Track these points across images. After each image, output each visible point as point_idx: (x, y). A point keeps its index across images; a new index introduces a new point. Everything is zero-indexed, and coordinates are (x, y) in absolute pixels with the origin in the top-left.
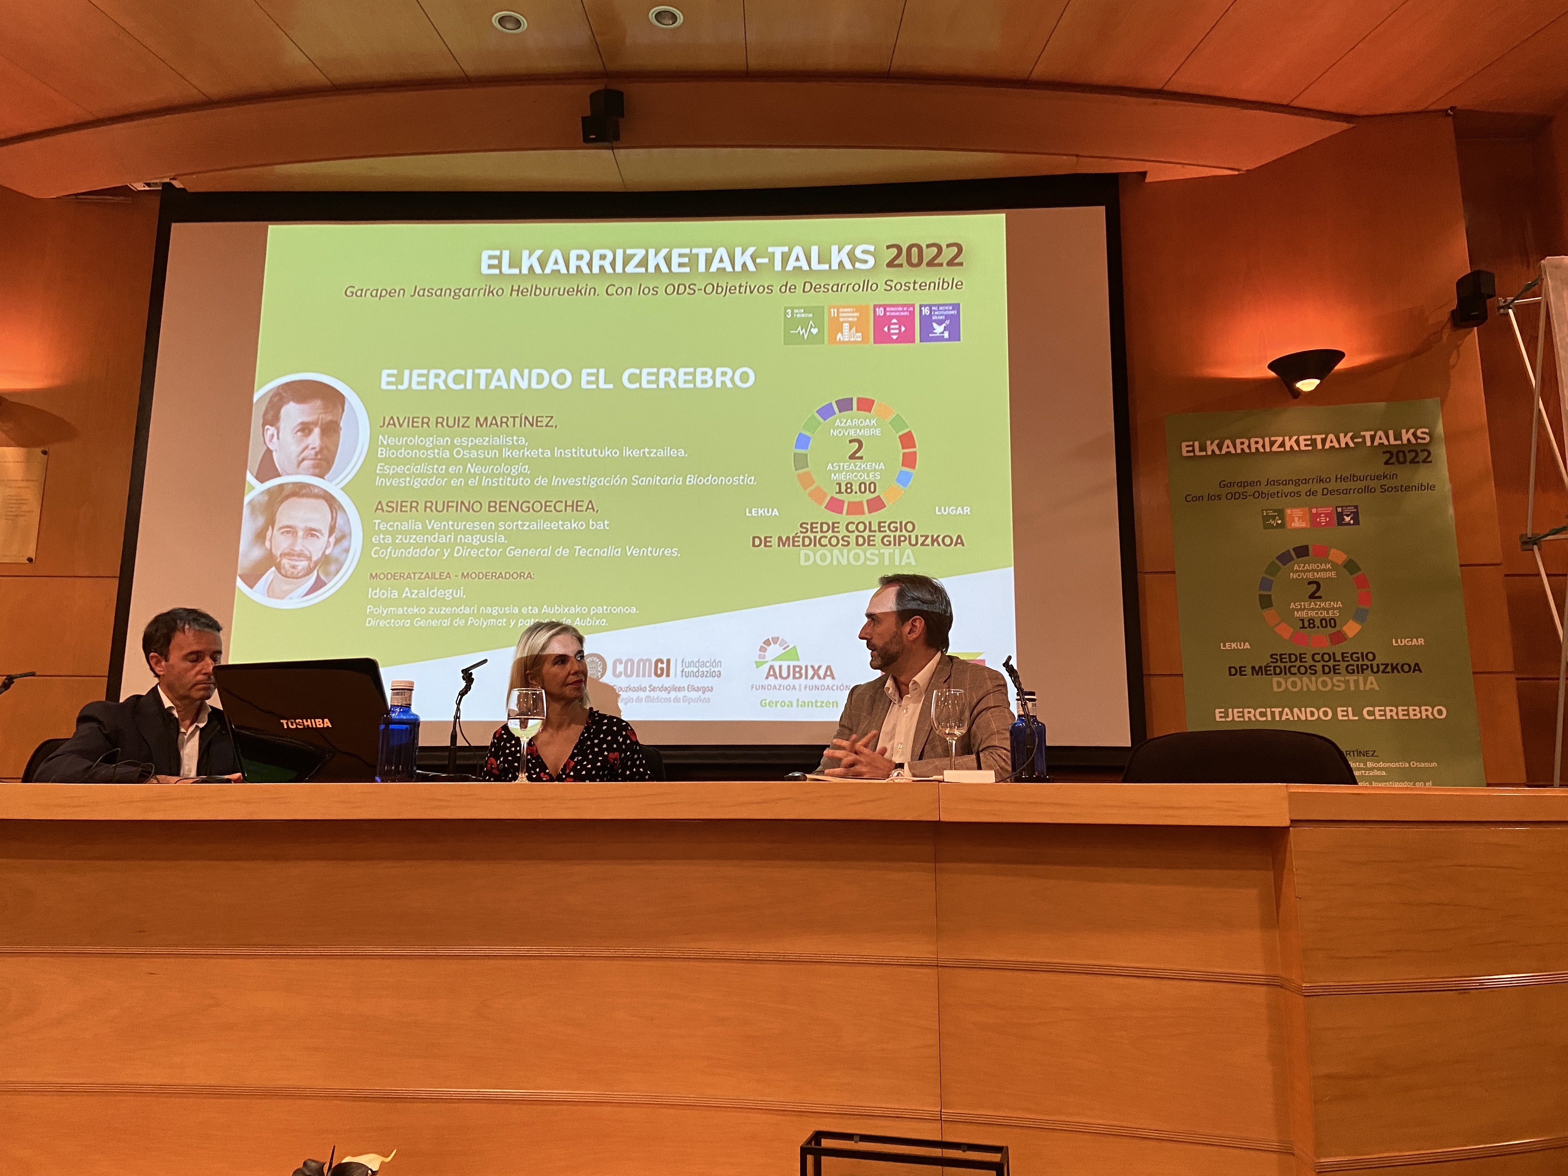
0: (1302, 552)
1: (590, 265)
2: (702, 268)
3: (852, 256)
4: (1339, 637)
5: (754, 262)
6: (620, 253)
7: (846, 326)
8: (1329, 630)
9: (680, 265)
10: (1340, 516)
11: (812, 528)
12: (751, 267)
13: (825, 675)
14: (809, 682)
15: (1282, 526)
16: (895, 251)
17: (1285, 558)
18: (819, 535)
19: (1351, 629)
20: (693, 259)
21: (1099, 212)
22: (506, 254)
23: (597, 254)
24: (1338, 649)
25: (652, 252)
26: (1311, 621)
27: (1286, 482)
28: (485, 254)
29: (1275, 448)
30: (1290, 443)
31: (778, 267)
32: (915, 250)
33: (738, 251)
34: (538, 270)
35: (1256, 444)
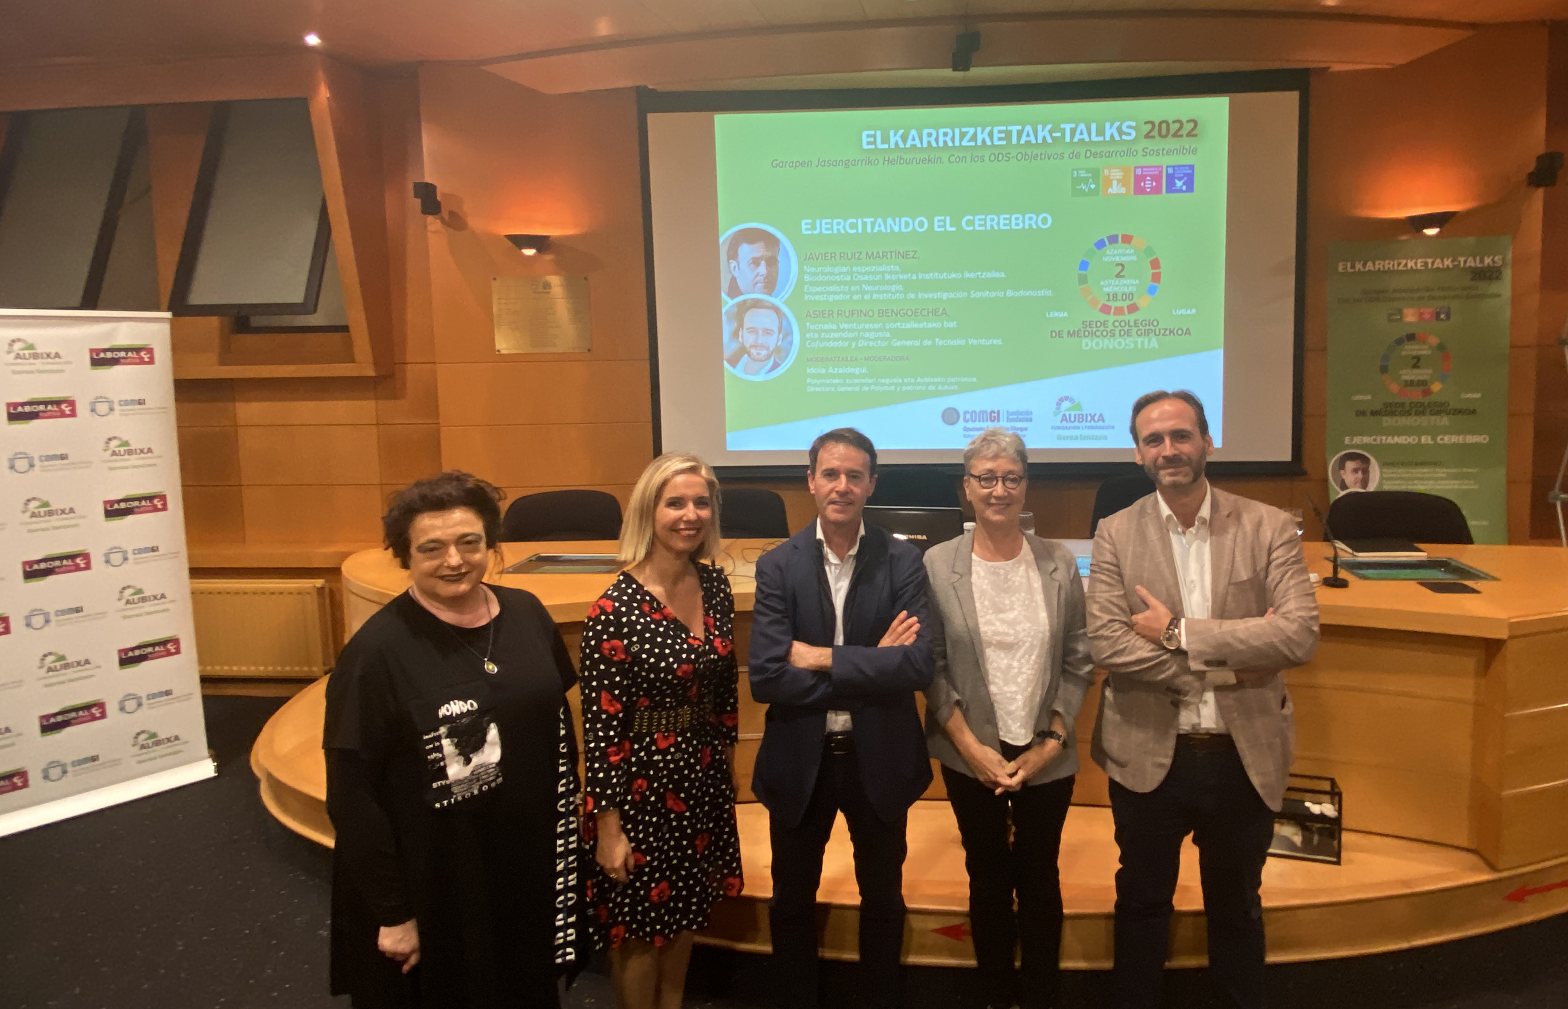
0: (1411, 337)
1: (937, 140)
2: (1014, 140)
3: (1120, 132)
4: (1427, 392)
5: (1051, 135)
6: (957, 131)
7: (1115, 182)
8: (1421, 388)
9: (1000, 139)
10: (1438, 315)
11: (1090, 325)
12: (1049, 140)
13: (1099, 420)
14: (1088, 424)
15: (1401, 319)
16: (1149, 126)
17: (1399, 342)
18: (1094, 329)
19: (1436, 387)
20: (1008, 134)
21: (1295, 95)
22: (879, 133)
23: (941, 131)
24: (1426, 400)
25: (979, 130)
26: (1412, 382)
27: (1404, 291)
28: (865, 134)
29: (1401, 268)
30: (1411, 264)
31: (1068, 139)
32: (1164, 126)
33: (1040, 127)
34: (901, 145)
35: (1388, 265)
